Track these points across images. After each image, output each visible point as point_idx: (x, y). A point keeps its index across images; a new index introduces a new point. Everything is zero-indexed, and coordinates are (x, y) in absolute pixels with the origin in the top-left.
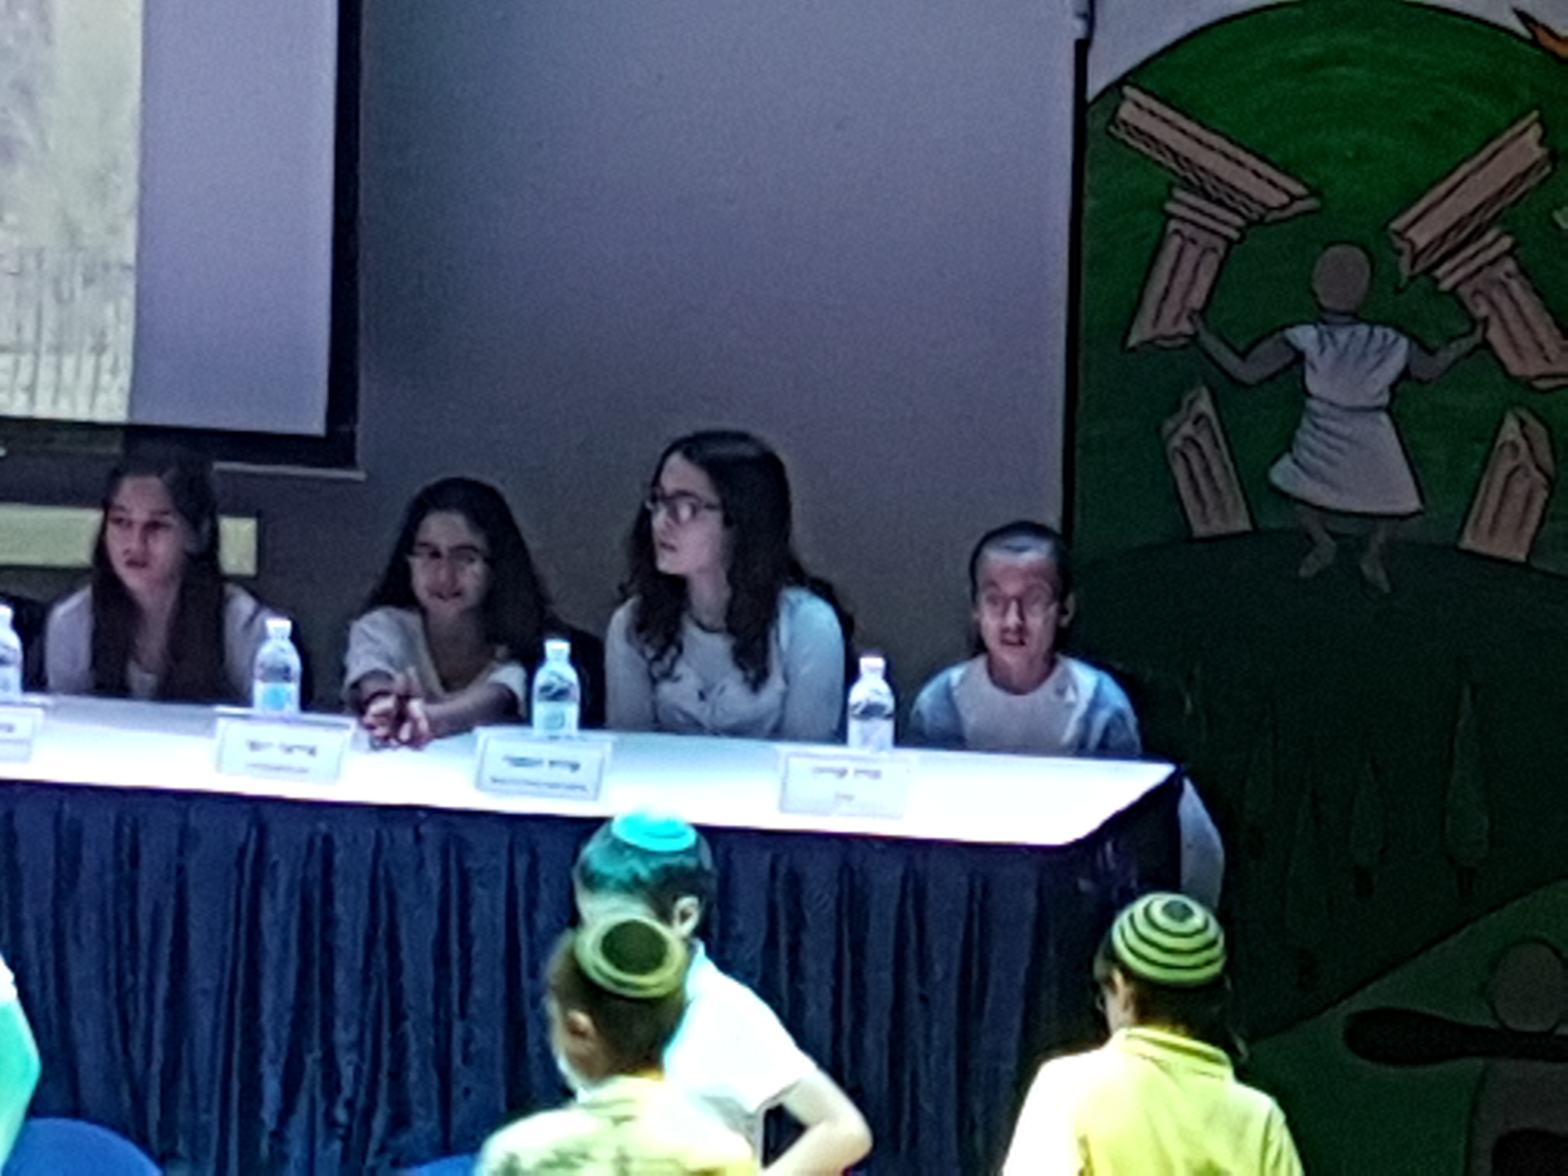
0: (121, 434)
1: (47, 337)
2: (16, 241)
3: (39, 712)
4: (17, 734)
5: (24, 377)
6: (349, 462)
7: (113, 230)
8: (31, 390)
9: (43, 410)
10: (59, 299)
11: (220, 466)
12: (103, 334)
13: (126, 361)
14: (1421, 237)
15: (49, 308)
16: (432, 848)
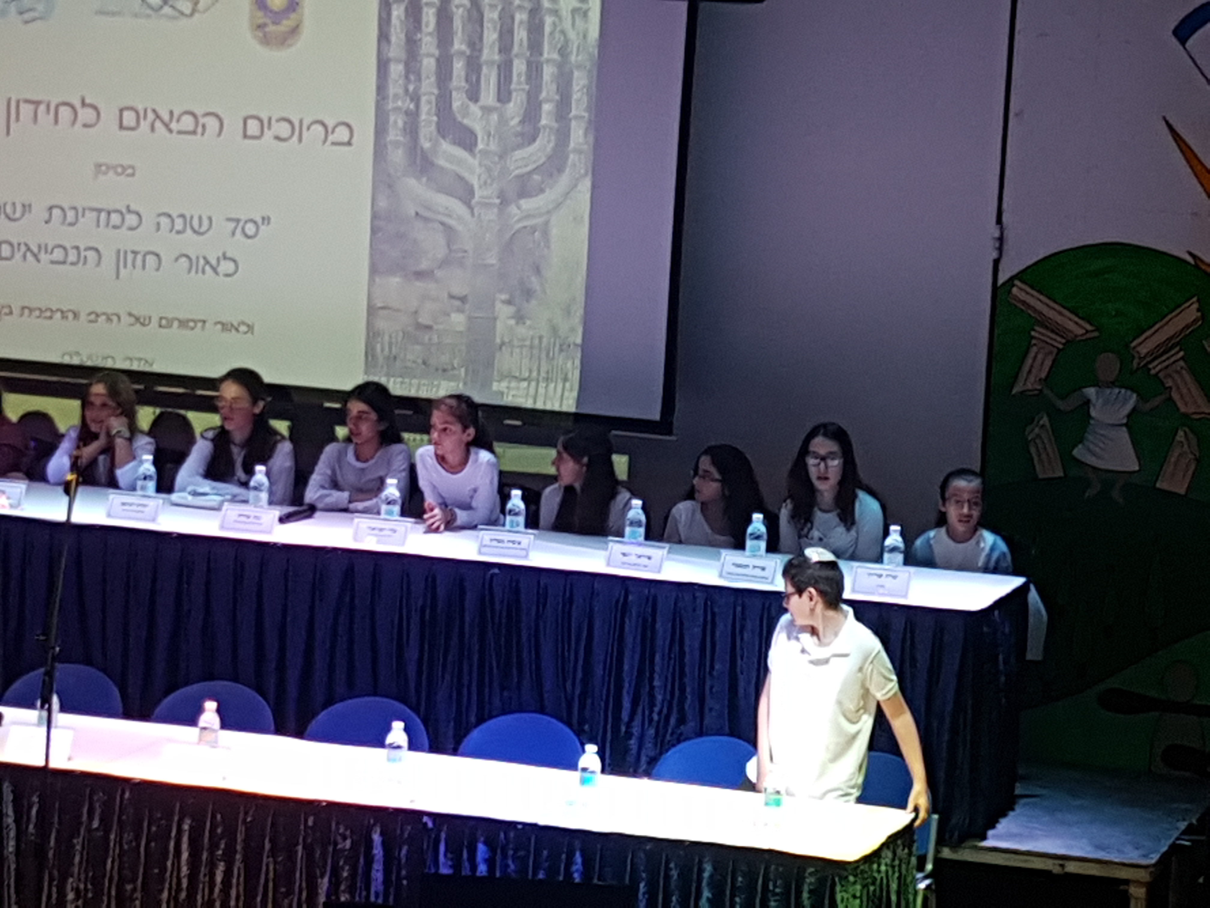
0: (571, 418)
1: (543, 374)
2: (531, 333)
3: (532, 537)
4: (523, 546)
5: (532, 391)
6: (670, 433)
7: (573, 329)
8: (535, 398)
9: (540, 406)
10: (548, 358)
11: (614, 432)
12: (566, 374)
13: (576, 385)
14: (1143, 350)
15: (543, 363)
16: (700, 602)
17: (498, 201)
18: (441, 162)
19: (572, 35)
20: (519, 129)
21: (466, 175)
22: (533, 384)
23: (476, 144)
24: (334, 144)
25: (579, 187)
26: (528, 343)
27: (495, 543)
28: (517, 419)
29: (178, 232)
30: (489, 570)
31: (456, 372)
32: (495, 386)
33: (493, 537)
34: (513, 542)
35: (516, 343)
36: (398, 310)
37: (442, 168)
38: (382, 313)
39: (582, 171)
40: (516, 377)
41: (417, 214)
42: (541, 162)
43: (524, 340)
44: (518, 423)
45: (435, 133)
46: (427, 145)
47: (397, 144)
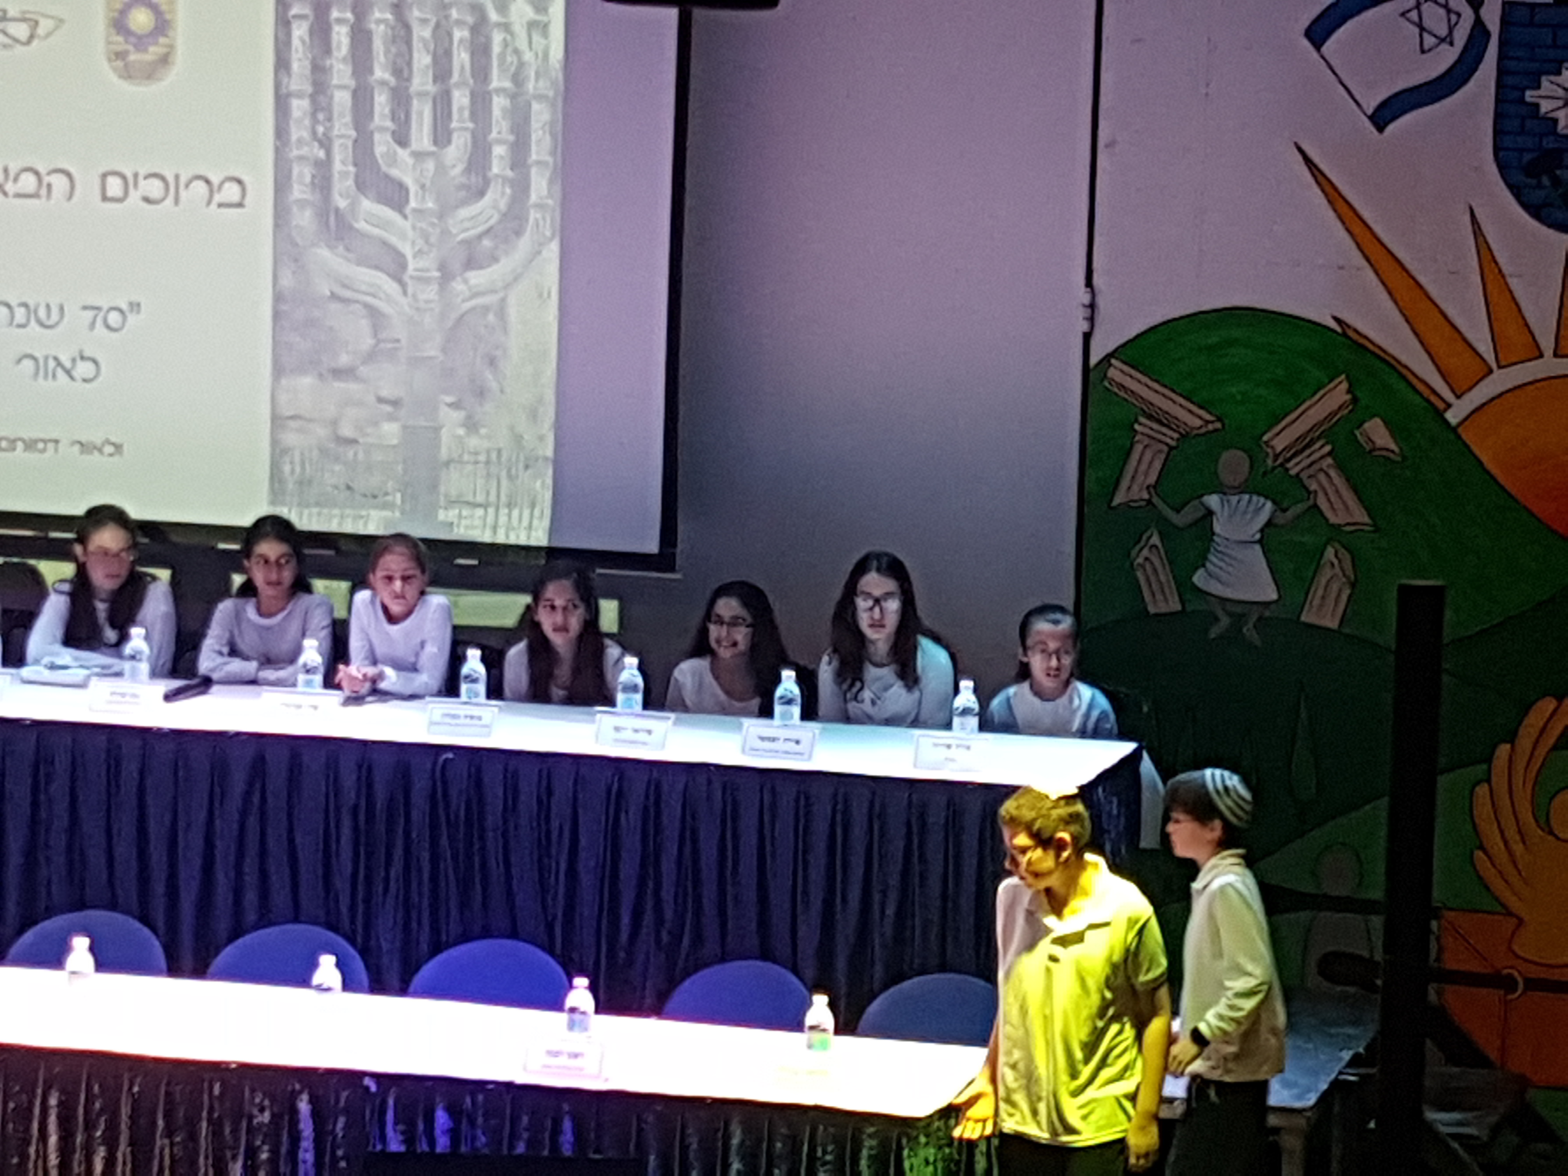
0: (543, 554)
1: (503, 498)
2: (486, 444)
3: (496, 710)
4: (483, 722)
5: (490, 519)
6: (672, 569)
7: (541, 438)
8: (495, 528)
9: (501, 539)
10: (510, 477)
11: (600, 571)
12: (535, 498)
13: (548, 512)
14: (1279, 444)
15: (504, 482)
16: (717, 786)
17: (437, 274)
18: (361, 225)
19: (528, 56)
20: (464, 180)
21: (394, 240)
22: (491, 511)
23: (407, 201)
24: (220, 205)
25: (545, 253)
26: (482, 458)
27: (448, 720)
28: (473, 558)
29: (20, 326)
30: (441, 755)
31: (389, 498)
32: (442, 515)
33: (446, 711)
34: (472, 717)
35: (466, 457)
36: (310, 420)
37: (364, 235)
38: (292, 424)
39: (548, 233)
40: (468, 503)
41: (332, 293)
42: (492, 222)
43: (476, 454)
44: (474, 562)
45: (354, 188)
46: (342, 203)
47: (302, 204)
